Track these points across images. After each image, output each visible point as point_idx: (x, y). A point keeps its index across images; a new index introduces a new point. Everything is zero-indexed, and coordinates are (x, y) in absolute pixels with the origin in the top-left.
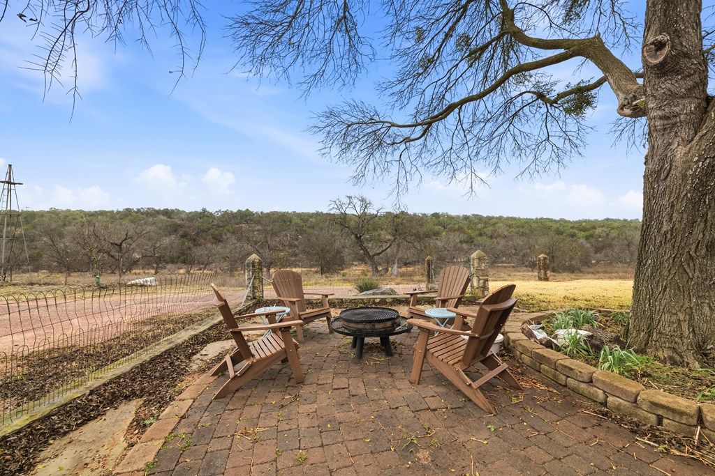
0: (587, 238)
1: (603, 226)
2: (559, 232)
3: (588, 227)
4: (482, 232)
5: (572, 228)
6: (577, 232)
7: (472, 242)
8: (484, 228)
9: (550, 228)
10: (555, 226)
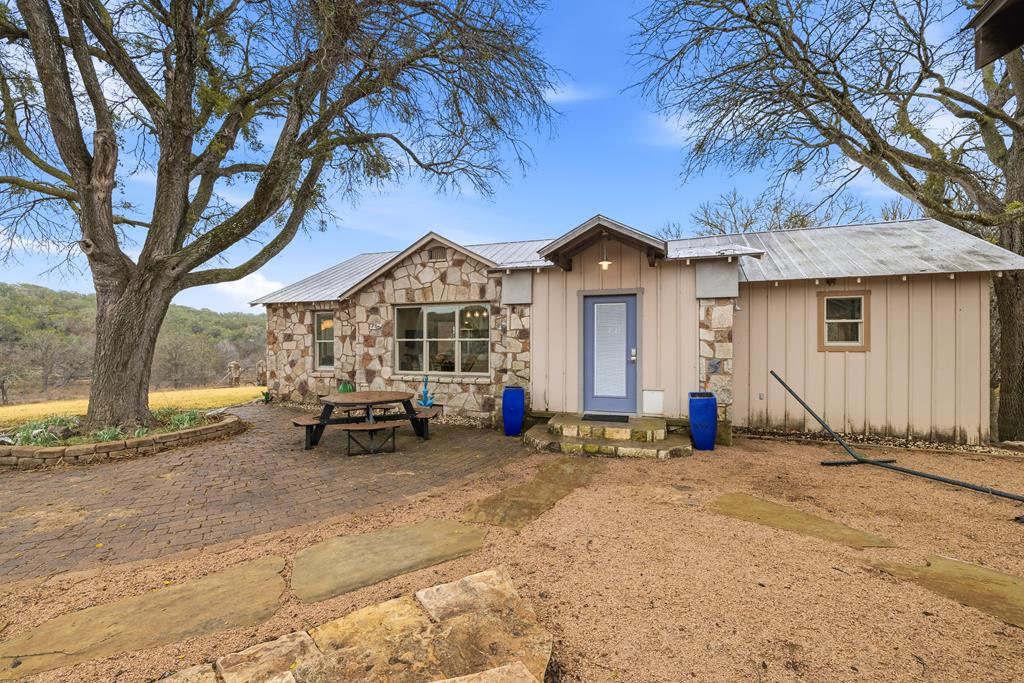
0: (234, 339)
1: (256, 324)
2: (196, 330)
3: (237, 323)
4: (46, 321)
5: (217, 323)
6: (222, 329)
7: (17, 339)
8: (51, 313)
9: (183, 321)
10: (192, 319)
